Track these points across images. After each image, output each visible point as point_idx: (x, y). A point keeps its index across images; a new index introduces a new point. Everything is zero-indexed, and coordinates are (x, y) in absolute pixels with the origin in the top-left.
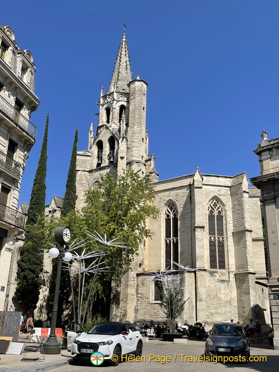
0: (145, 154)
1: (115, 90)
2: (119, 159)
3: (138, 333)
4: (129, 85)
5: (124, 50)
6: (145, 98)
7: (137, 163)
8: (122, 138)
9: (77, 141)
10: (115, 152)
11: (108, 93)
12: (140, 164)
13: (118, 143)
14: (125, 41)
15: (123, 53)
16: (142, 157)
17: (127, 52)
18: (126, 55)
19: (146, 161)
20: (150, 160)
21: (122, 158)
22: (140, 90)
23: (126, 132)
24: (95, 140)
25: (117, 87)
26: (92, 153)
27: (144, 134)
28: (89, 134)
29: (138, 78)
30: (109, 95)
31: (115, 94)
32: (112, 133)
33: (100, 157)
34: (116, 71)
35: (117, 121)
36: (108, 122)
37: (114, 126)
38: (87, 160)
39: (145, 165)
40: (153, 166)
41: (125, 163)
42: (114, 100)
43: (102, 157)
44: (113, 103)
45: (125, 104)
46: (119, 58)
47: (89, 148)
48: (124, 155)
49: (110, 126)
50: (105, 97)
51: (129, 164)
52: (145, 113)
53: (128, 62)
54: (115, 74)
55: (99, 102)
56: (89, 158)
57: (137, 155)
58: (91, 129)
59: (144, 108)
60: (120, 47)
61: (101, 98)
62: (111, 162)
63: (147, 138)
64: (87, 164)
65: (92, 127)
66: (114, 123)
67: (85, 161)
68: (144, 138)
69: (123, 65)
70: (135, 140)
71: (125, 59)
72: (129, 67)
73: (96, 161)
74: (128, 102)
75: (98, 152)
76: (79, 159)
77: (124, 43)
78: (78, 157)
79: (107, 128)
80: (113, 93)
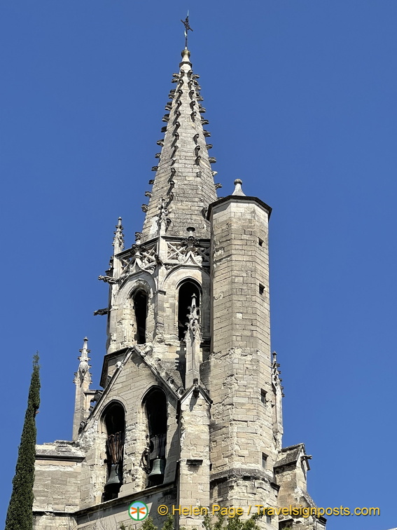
0: (272, 444)
1: (162, 233)
2: (184, 468)
4: (208, 214)
5: (186, 100)
6: (263, 255)
7: (246, 478)
8: (190, 395)
9: (36, 407)
10: (169, 440)
11: (139, 243)
12: (257, 483)
13: (179, 411)
14: (189, 74)
15: (185, 110)
16: (265, 457)
17: (196, 108)
18: (193, 115)
20: (291, 465)
21: (194, 464)
22: (247, 230)
23: (205, 369)
24: (96, 401)
25: (169, 222)
26: (86, 449)
27: (266, 375)
28: (77, 381)
29: (238, 190)
30: (142, 249)
31: (163, 246)
32: (157, 377)
33: (114, 463)
34: (164, 168)
35: (171, 335)
36: (141, 338)
37: (162, 351)
38: (71, 475)
39: (275, 486)
40: (301, 485)
41: (207, 480)
42: (159, 263)
43: (121, 463)
44: (156, 275)
45: (197, 275)
46: (170, 127)
47: (76, 428)
48: (200, 452)
49: (150, 353)
50: (127, 256)
51: (220, 483)
52: (267, 306)
53: (202, 140)
54: (161, 179)
55: (110, 272)
56: (77, 466)
57: (245, 453)
58: (84, 364)
59: (262, 288)
60: (173, 92)
61: (115, 260)
62: (153, 480)
63: (278, 389)
64: (71, 488)
65: (84, 357)
66: (161, 341)
67: (61, 480)
68: (268, 388)
69: (186, 146)
70: (235, 400)
71: (190, 129)
72: (204, 154)
73: (99, 477)
74: (207, 269)
75: (109, 444)
76: (42, 473)
77: (185, 79)
78: (39, 466)
79: (139, 359)
80: (156, 240)
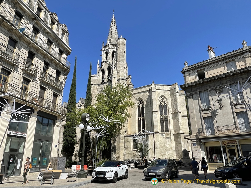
0: (126, 75)
1: (110, 43)
2: (113, 78)
3: (126, 166)
4: (117, 41)
5: (113, 23)
6: (125, 47)
7: (122, 79)
8: (114, 67)
9: (91, 69)
10: (111, 74)
11: (106, 45)
12: (124, 80)
13: (112, 70)
14: (114, 19)
15: (113, 24)
16: (125, 77)
17: (115, 24)
18: (114, 25)
19: (127, 79)
20: (129, 78)
21: (114, 77)
22: (123, 43)
23: (116, 64)
24: (100, 69)
25: (111, 42)
26: (99, 76)
27: (125, 65)
28: (97, 66)
29: (121, 37)
30: (107, 46)
31: (110, 45)
32: (109, 65)
33: (103, 77)
34: (110, 33)
35: (111, 59)
36: (107, 59)
37: (110, 61)
38: (97, 79)
39: (126, 81)
40: (130, 81)
41: (116, 80)
42: (109, 48)
43: (104, 77)
44: (109, 50)
45: (115, 50)
46: (111, 27)
47: (97, 73)
48: (116, 76)
49: (108, 62)
50: (105, 47)
51: (118, 80)
52: (125, 55)
53: (116, 29)
54: (110, 35)
55: (102, 50)
56: (98, 78)
57: (122, 76)
58: (98, 63)
59: (125, 52)
60: (112, 22)
61: (103, 48)
62: (109, 80)
63: (127, 67)
64: (97, 81)
65: (98, 62)
66: (110, 60)
67: (96, 80)
68: (125, 67)
69: (114, 30)
70: (121, 68)
71: (114, 27)
72: (116, 31)
73: (101, 80)
74: (117, 49)
75: (102, 75)
76: (93, 79)
77: (113, 19)
78: (92, 78)
79: (106, 62)
80: (109, 44)
